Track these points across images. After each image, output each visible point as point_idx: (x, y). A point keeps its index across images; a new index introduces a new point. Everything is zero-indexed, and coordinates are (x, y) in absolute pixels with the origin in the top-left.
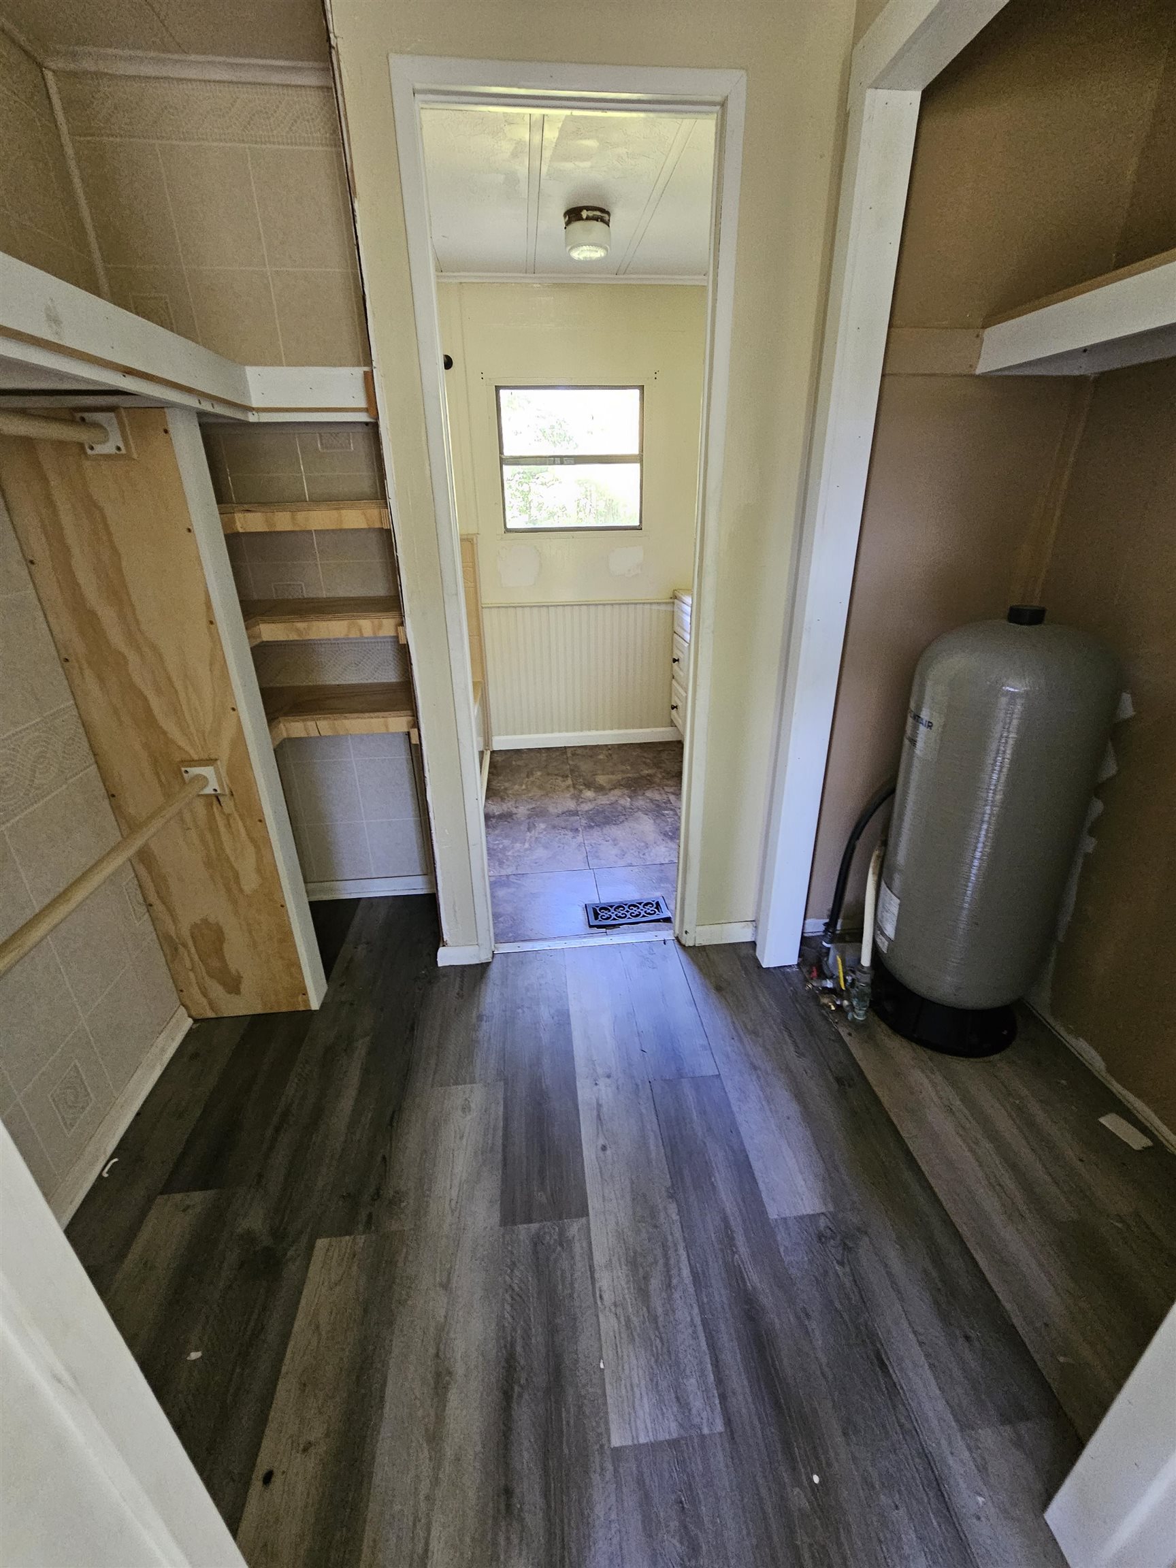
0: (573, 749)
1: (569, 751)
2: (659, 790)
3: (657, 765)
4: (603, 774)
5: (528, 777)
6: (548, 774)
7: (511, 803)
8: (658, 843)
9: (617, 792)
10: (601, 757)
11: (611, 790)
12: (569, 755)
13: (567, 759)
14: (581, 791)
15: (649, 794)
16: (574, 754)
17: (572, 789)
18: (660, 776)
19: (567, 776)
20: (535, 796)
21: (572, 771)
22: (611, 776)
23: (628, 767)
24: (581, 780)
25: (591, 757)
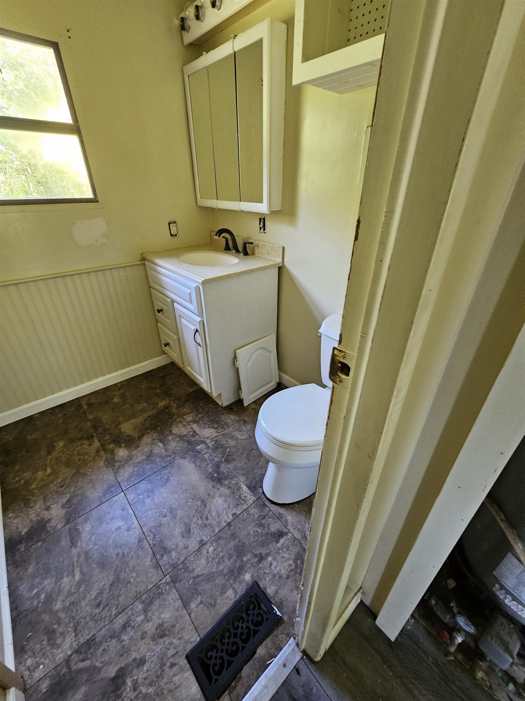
0: (86, 399)
1: (84, 402)
2: (181, 422)
3: (167, 394)
4: (126, 421)
5: (49, 453)
6: (72, 441)
7: (38, 506)
8: (212, 494)
9: (147, 439)
10: (116, 400)
11: (140, 438)
12: (85, 407)
13: (84, 412)
14: (112, 452)
15: (175, 430)
16: (89, 405)
17: (102, 453)
18: (175, 405)
19: (92, 436)
20: (65, 480)
21: (95, 427)
22: (133, 421)
23: (145, 404)
24: (108, 437)
25: (106, 402)
